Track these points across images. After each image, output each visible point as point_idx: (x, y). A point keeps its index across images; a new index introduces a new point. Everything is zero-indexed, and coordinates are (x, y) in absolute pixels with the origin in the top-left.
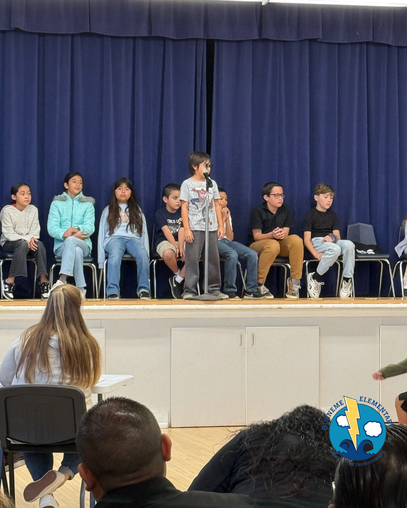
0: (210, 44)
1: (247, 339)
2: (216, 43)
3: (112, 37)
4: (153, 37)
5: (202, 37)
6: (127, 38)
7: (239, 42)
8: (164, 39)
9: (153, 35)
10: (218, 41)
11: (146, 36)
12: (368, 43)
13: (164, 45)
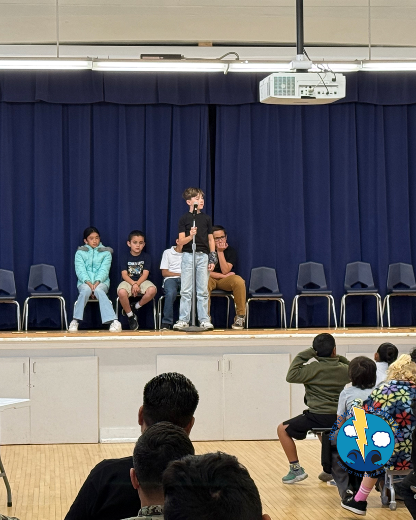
0: (212, 109)
1: (224, 365)
2: (218, 108)
3: (126, 105)
4: (161, 104)
5: (204, 103)
6: (138, 105)
7: (239, 106)
8: (172, 106)
9: (160, 102)
10: (220, 106)
11: (154, 103)
12: (356, 103)
13: (172, 111)
